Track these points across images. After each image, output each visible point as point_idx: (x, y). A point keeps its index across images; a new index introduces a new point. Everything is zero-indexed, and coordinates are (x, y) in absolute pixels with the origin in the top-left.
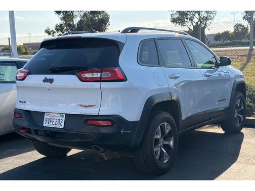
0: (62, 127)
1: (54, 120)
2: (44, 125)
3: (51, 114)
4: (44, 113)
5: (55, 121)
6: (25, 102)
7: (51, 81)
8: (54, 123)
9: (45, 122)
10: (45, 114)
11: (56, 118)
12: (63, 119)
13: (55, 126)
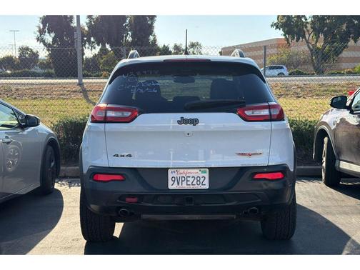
0: (207, 187)
1: (188, 179)
2: (170, 187)
3: (182, 171)
4: (166, 170)
5: (191, 179)
6: (130, 156)
7: (195, 122)
8: (188, 183)
9: (170, 182)
10: (170, 171)
11: (191, 175)
12: (207, 175)
13: (191, 187)
